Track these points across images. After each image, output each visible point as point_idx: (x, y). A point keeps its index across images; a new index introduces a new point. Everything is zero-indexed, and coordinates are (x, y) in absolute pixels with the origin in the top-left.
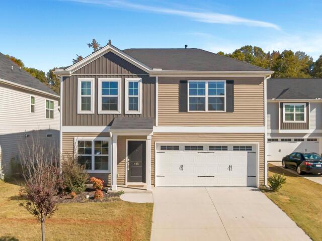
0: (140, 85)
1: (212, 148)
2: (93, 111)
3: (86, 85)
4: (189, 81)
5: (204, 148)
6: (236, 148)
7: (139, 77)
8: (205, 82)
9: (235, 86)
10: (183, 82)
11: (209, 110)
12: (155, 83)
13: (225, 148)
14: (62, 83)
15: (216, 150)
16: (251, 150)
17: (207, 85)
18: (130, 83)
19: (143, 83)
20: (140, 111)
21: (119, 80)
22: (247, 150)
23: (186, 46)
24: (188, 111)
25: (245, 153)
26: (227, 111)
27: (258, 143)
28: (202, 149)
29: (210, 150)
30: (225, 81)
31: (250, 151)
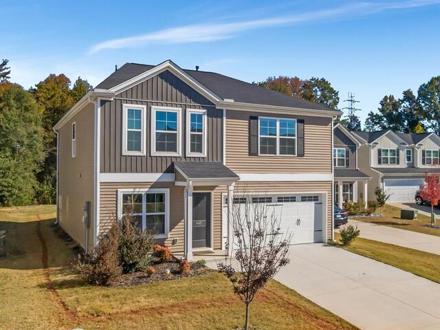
0: (205, 118)
1: (280, 199)
2: (144, 152)
3: (135, 114)
4: (259, 117)
5: (272, 200)
6: (304, 199)
7: (204, 108)
8: (276, 120)
9: (306, 127)
10: (253, 117)
11: (280, 153)
12: (222, 117)
13: (293, 199)
14: (99, 109)
15: (285, 201)
16: (318, 200)
17: (278, 123)
18: (193, 116)
19: (208, 116)
20: (204, 154)
21: (179, 111)
22: (314, 200)
23: (197, 67)
24: (259, 154)
25: (312, 204)
26: (298, 156)
27: (326, 192)
28: (271, 202)
29: (279, 201)
30: (296, 120)
31: (317, 202)
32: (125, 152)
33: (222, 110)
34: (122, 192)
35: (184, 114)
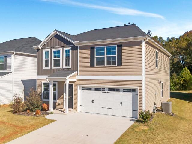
0: (71, 51)
1: (110, 90)
3: (47, 53)
4: (95, 47)
6: (125, 90)
7: (70, 47)
8: (104, 47)
9: (123, 48)
10: (92, 48)
11: (107, 65)
13: (118, 90)
14: (37, 53)
15: (113, 91)
16: (135, 92)
17: (106, 49)
18: (66, 51)
20: (70, 67)
21: (61, 49)
22: (132, 92)
24: (95, 66)
25: (131, 94)
26: (118, 66)
27: (138, 87)
28: (104, 90)
29: (109, 91)
30: (116, 45)
31: (134, 93)
32: (44, 67)
33: (78, 46)
34: (43, 82)
35: (63, 50)
